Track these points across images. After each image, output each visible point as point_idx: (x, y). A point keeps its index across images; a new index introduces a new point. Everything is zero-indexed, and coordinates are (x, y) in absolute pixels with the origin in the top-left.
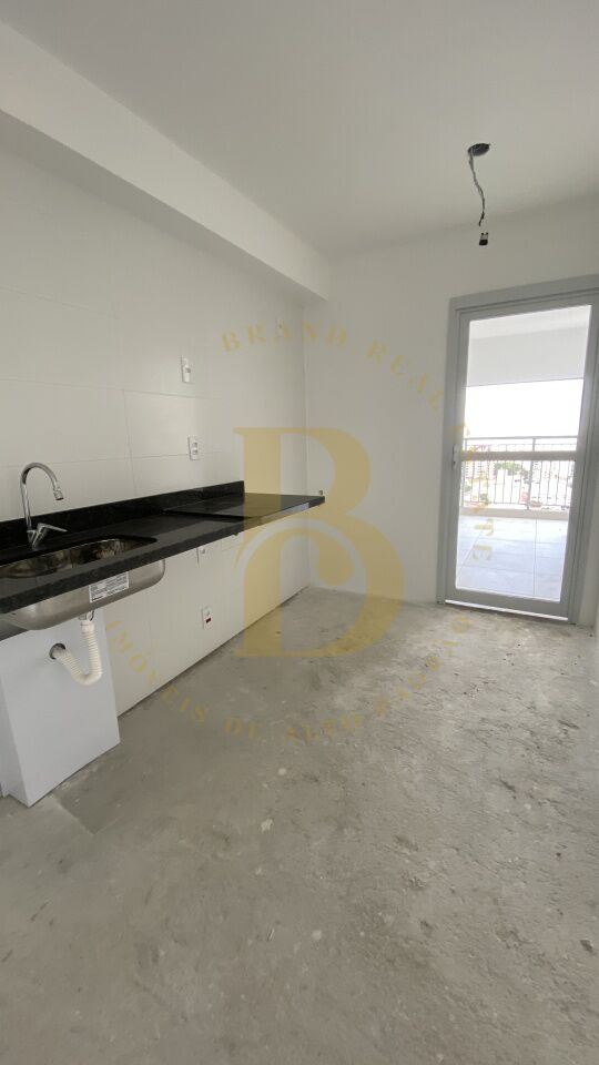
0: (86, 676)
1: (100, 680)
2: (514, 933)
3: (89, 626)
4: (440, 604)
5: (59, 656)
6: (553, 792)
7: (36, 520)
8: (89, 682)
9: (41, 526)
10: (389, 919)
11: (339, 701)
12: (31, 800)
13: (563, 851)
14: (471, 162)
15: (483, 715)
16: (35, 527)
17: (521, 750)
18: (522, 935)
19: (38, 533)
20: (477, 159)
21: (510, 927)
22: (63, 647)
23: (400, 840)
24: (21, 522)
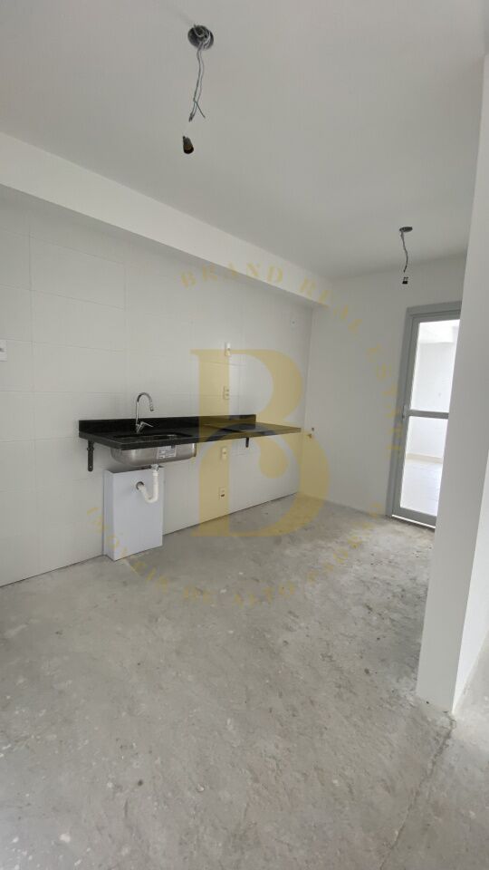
0: (150, 499)
1: (156, 502)
2: (330, 657)
3: (156, 474)
4: (388, 517)
5: (141, 487)
6: (395, 616)
7: (140, 420)
8: (151, 501)
9: (142, 423)
10: (268, 636)
11: (288, 552)
12: (116, 559)
13: (381, 638)
14: (402, 236)
15: (375, 575)
16: (139, 423)
17: (390, 595)
18: (334, 659)
19: (139, 426)
20: (406, 234)
21: (329, 654)
22: (142, 483)
23: (290, 612)
24: (132, 421)
